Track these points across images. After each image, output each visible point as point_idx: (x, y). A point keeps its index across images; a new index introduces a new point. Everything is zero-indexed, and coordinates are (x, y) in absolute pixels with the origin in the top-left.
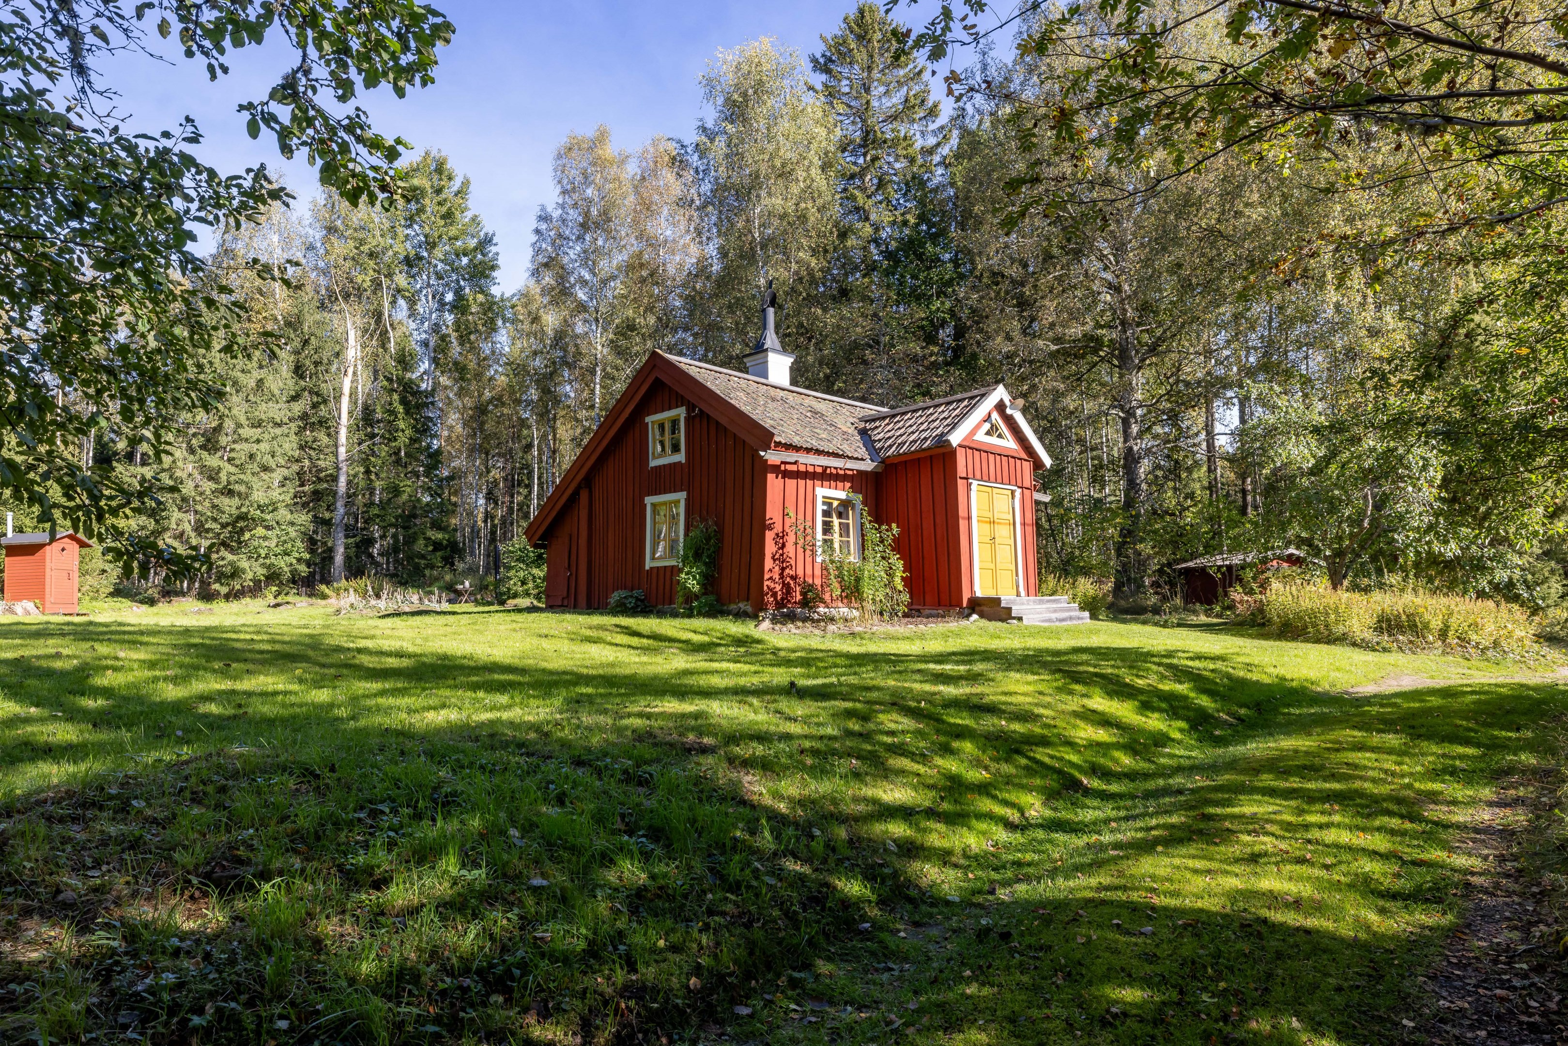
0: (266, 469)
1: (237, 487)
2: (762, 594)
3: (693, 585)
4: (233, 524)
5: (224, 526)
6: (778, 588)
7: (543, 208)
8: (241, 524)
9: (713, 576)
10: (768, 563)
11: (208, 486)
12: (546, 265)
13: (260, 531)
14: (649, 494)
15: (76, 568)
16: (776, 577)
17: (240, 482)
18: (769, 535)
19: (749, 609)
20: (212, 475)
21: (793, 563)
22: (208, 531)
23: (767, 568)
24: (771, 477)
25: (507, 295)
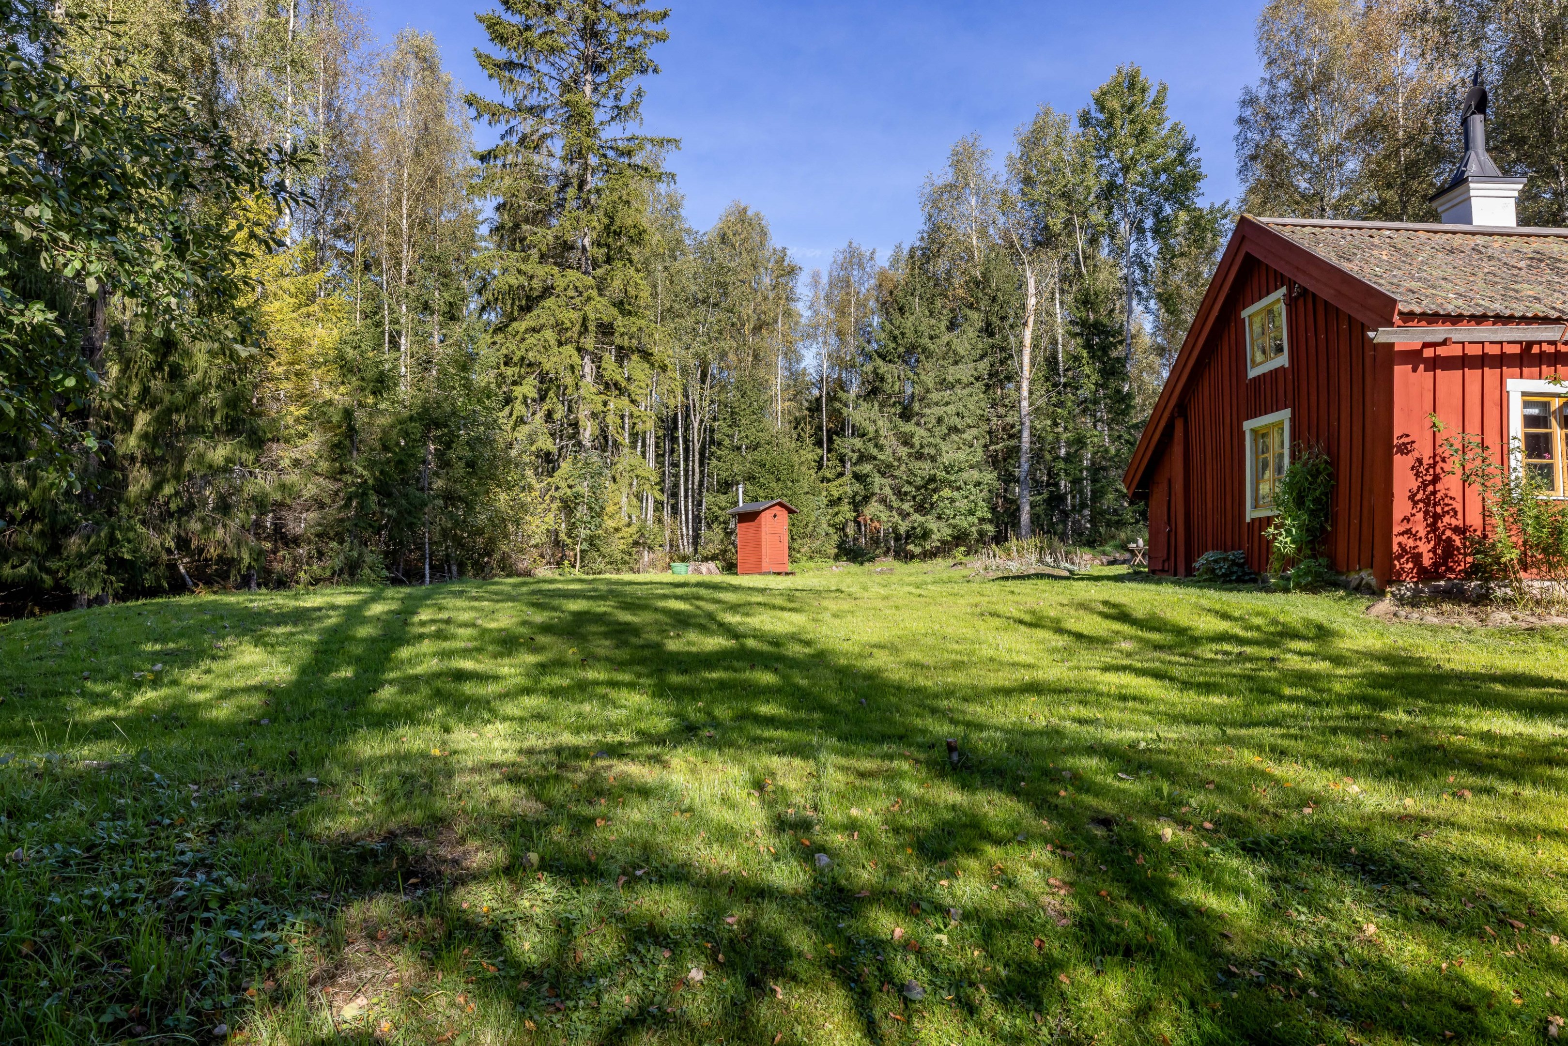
0: (954, 430)
1: (926, 451)
2: (1389, 557)
3: (1285, 543)
4: (925, 486)
5: (918, 489)
6: (1424, 547)
7: (1247, 90)
8: (931, 486)
9: (1323, 529)
10: (1401, 507)
11: (903, 451)
12: (1254, 158)
13: (946, 492)
14: (1249, 417)
15: (786, 532)
16: (1421, 529)
17: (930, 445)
18: (1401, 464)
19: (1373, 581)
20: (906, 440)
21: (1459, 507)
22: (906, 494)
23: (1397, 515)
24: (1400, 371)
25: (1216, 206)
